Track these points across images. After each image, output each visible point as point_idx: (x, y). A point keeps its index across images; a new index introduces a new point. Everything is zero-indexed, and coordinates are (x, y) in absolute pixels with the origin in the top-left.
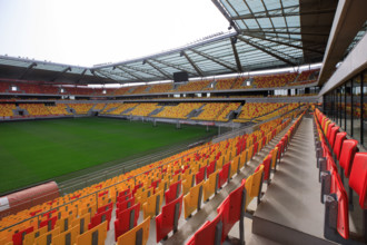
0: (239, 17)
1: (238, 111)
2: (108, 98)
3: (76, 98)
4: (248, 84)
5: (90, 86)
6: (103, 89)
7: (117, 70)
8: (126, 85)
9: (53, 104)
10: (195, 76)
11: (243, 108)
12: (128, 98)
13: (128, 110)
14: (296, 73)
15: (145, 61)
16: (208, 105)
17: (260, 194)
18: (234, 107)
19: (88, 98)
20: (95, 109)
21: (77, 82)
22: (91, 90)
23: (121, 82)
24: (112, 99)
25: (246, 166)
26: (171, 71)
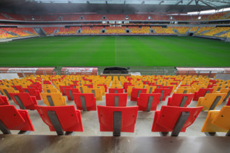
2: (202, 23)
3: (179, 23)
5: (189, 13)
6: (198, 16)
8: (221, 10)
9: (165, 27)
12: (222, 22)
13: (222, 33)
19: (186, 23)
20: (191, 31)
21: (181, 12)
22: (189, 16)
24: (205, 23)
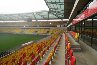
0: (52, 9)
1: (49, 31)
4: (51, 23)
7: (6, 16)
10: (34, 20)
11: (50, 30)
13: (11, 31)
14: (62, 21)
15: (19, 15)
16: (40, 29)
17: (52, 60)
18: (47, 30)
23: (4, 20)
25: (47, 51)
26: (26, 18)
